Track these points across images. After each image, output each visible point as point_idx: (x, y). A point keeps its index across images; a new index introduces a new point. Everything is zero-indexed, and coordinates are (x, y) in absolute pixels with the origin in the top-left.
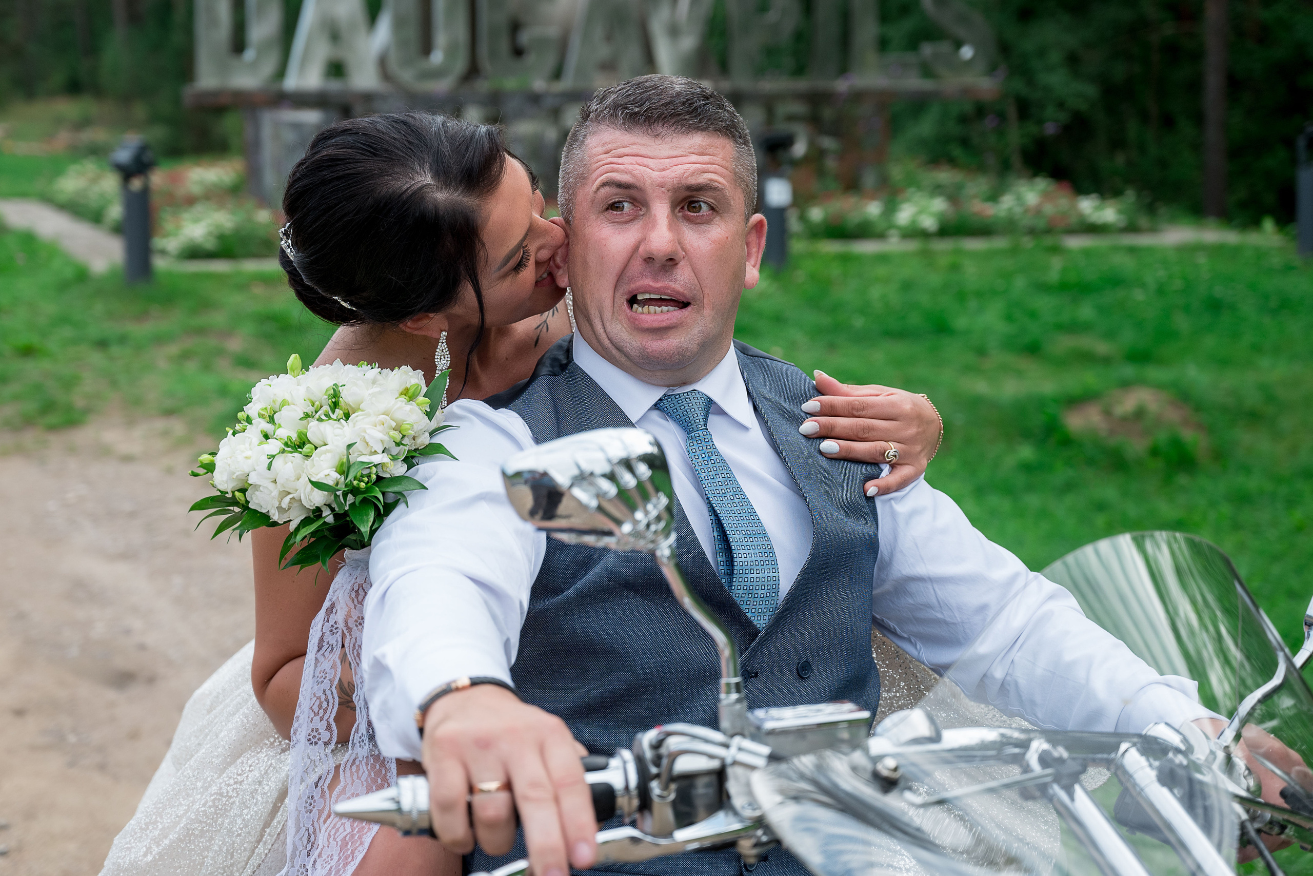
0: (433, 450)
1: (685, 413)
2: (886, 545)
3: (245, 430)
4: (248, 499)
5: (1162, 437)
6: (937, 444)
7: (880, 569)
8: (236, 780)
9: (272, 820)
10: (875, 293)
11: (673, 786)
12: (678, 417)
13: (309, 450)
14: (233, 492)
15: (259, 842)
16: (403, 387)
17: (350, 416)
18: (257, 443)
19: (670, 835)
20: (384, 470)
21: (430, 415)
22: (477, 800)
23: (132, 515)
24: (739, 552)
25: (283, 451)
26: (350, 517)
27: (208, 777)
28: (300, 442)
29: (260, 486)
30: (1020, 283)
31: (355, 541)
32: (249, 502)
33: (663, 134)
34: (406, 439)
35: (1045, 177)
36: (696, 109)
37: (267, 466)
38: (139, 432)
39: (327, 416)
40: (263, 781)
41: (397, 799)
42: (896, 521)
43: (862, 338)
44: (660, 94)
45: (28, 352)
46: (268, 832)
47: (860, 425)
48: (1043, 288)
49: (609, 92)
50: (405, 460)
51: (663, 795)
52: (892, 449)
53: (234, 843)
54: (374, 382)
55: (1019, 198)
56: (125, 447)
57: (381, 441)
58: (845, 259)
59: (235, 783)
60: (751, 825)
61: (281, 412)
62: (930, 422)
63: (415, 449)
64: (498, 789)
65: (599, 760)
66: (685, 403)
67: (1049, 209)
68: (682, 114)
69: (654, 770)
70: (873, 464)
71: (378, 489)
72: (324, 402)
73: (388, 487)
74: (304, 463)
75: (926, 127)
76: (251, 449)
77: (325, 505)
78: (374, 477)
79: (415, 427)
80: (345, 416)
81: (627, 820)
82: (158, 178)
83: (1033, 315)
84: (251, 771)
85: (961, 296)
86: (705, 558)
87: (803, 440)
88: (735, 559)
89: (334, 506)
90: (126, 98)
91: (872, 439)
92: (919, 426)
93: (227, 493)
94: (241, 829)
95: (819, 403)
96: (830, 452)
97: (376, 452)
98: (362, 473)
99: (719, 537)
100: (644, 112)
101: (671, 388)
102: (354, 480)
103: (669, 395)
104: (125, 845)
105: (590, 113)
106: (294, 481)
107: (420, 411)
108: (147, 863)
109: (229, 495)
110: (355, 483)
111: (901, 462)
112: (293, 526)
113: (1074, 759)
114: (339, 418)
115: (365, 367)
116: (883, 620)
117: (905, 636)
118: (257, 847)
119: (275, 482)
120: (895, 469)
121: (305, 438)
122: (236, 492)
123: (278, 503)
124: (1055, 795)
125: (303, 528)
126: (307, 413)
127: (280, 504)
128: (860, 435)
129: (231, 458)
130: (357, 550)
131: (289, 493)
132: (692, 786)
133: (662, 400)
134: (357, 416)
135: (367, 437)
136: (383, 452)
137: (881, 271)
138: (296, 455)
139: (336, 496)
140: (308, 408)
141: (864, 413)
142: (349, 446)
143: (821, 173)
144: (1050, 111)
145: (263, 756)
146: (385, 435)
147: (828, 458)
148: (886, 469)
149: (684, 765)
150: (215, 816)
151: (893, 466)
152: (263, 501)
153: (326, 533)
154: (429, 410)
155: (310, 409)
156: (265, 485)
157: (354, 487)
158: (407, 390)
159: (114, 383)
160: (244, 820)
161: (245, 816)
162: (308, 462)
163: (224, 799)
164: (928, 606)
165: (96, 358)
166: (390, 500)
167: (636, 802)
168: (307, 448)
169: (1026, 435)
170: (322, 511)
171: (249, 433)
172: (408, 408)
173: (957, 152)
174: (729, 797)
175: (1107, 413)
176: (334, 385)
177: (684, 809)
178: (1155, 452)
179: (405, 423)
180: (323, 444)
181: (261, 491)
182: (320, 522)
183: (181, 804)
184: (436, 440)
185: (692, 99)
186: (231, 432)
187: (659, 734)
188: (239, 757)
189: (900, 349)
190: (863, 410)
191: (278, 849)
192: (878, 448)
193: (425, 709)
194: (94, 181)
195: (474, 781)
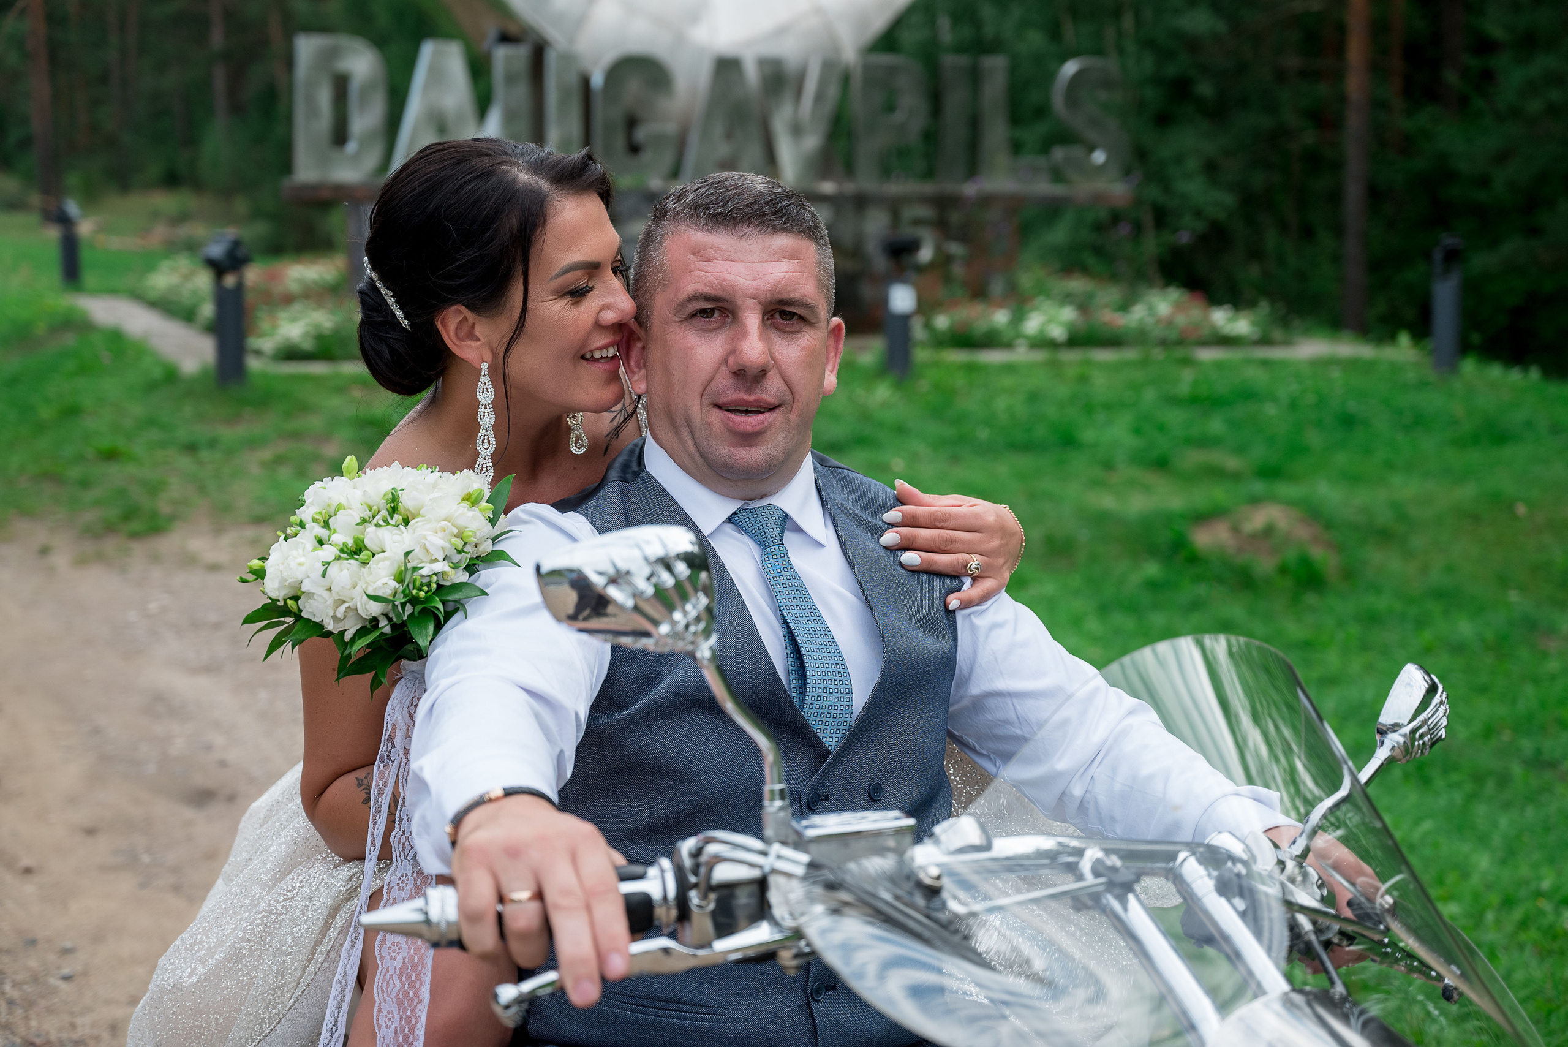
0: (495, 557)
1: (761, 527)
2: (965, 661)
3: (297, 534)
4: (301, 607)
5: (1291, 555)
6: (1019, 556)
7: (958, 686)
8: (285, 897)
9: (324, 937)
10: (1001, 403)
11: (713, 896)
12: (753, 531)
13: (366, 557)
14: (285, 600)
15: (309, 961)
16: (466, 492)
17: (409, 523)
18: (311, 549)
19: (708, 945)
20: (445, 578)
21: (493, 521)
22: (508, 910)
24: (813, 669)
25: (338, 558)
26: (407, 628)
27: (257, 894)
28: (356, 549)
29: (314, 594)
30: (1149, 395)
31: (413, 651)
32: (302, 611)
33: (748, 234)
34: (468, 546)
35: (1178, 287)
36: (780, 210)
37: (321, 573)
38: (226, 540)
39: (386, 521)
40: (314, 897)
41: (425, 910)
42: (975, 635)
43: (986, 450)
44: (742, 193)
45: (111, 456)
46: (319, 950)
47: (942, 537)
48: (1174, 401)
49: (686, 191)
50: (467, 568)
51: (702, 905)
52: (975, 561)
53: (284, 962)
54: (435, 486)
55: (1151, 309)
56: (212, 556)
57: (442, 548)
58: (971, 368)
59: (286, 899)
60: (792, 935)
61: (337, 516)
62: (1012, 534)
63: (477, 557)
64: (530, 899)
65: (637, 869)
66: (761, 518)
67: (1181, 320)
68: (767, 215)
69: (693, 879)
70: (954, 577)
71: (438, 599)
72: (381, 507)
73: (448, 594)
74: (361, 570)
75: (1059, 234)
76: (304, 556)
77: (382, 614)
78: (434, 586)
79: (478, 534)
80: (404, 522)
81: (666, 931)
82: (253, 275)
83: (1161, 428)
84: (302, 887)
85: (1089, 408)
86: (776, 675)
87: (882, 552)
88: (808, 677)
89: (392, 615)
90: (227, 193)
91: (954, 552)
92: (1002, 539)
93: (279, 601)
94: (291, 947)
95: (901, 514)
96: (912, 565)
97: (436, 560)
98: (421, 582)
99: (792, 655)
100: (729, 212)
101: (747, 501)
102: (413, 589)
103: (744, 510)
104: (169, 966)
105: (667, 212)
106: (350, 589)
107: (483, 518)
108: (191, 985)
109: (281, 603)
110: (414, 592)
111: (983, 575)
112: (348, 636)
113: (1127, 868)
114: (398, 523)
115: (425, 471)
116: (962, 737)
117: (985, 753)
118: (308, 966)
119: (330, 589)
120: (976, 582)
121: (361, 544)
122: (288, 600)
123: (333, 612)
124: (1108, 904)
125: (360, 638)
126: (364, 518)
127: (334, 613)
128: (943, 547)
129: (283, 564)
130: (414, 661)
131: (344, 602)
132: (732, 896)
133: (737, 514)
134: (417, 522)
135: (427, 544)
136: (444, 560)
137: (1007, 381)
138: (352, 562)
139: (395, 606)
140: (365, 513)
141: (946, 524)
142: (407, 554)
143: (947, 279)
144: (1187, 220)
145: (315, 871)
146: (446, 542)
147: (909, 571)
148: (968, 582)
149: (723, 873)
150: (264, 934)
151: (975, 579)
152: (316, 609)
153: (383, 643)
154: (492, 517)
155: (367, 514)
156: (319, 593)
157: (413, 596)
158: (470, 495)
159: (202, 489)
160: (294, 938)
161: (295, 934)
162: (365, 570)
163: (273, 917)
164: (1007, 722)
165: (184, 462)
166: (450, 608)
167: (674, 913)
168: (364, 555)
169: (1153, 551)
170: (379, 621)
171: (302, 538)
172: (470, 514)
173: (1091, 260)
174: (769, 907)
175: (1236, 530)
176: (393, 489)
177: (722, 920)
178: (1283, 570)
179: (467, 529)
180: (380, 550)
181: (315, 599)
182: (377, 633)
183: (229, 923)
184: (498, 547)
185: (775, 199)
186: (283, 536)
187: (698, 841)
188: (290, 873)
189: (1025, 462)
190: (946, 521)
191: (328, 968)
192: (960, 561)
193: (458, 821)
194: (187, 277)
195: (505, 891)
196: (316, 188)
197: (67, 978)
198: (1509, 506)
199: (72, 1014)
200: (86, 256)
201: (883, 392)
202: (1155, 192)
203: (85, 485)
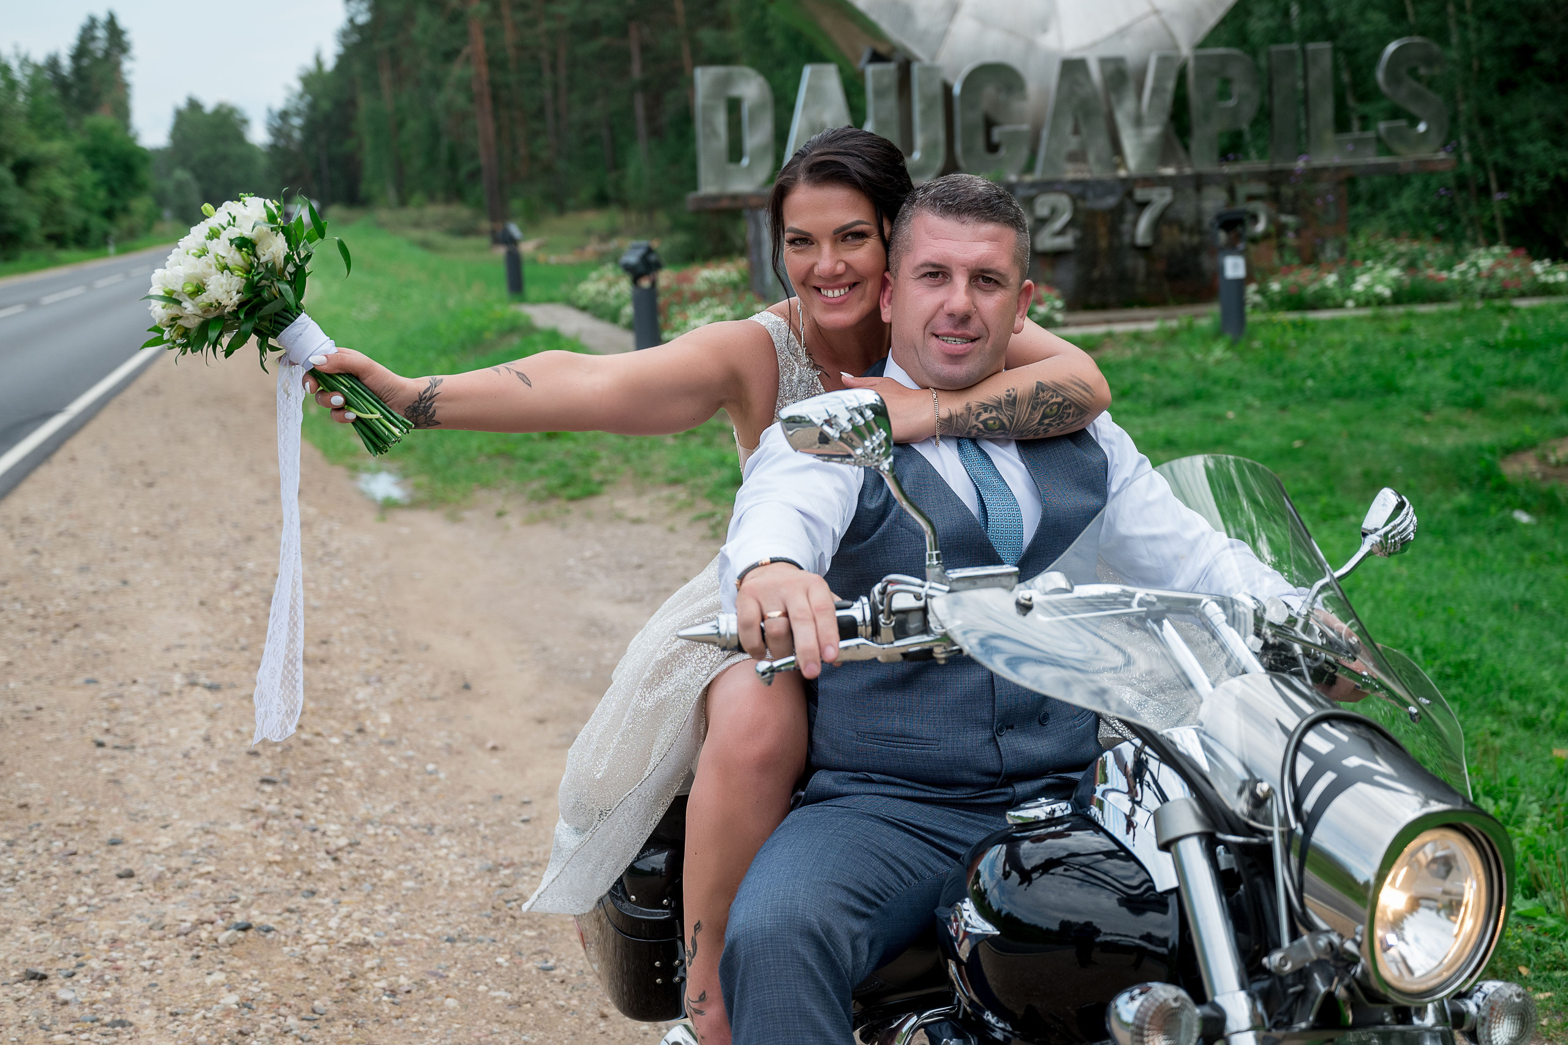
10: (1328, 357)
11: (893, 618)
19: (891, 644)
22: (767, 624)
23: (639, 566)
24: (993, 512)
30: (1468, 343)
35: (1503, 245)
41: (717, 627)
43: (1311, 399)
44: (968, 192)
48: (1493, 347)
51: (887, 623)
55: (1473, 263)
56: (633, 513)
58: (1301, 326)
60: (941, 639)
64: (780, 616)
67: (1501, 273)
68: (982, 209)
69: (881, 608)
81: (862, 635)
82: (665, 277)
83: (1478, 372)
85: (1410, 357)
88: (989, 518)
90: (650, 209)
105: (915, 199)
132: (905, 617)
137: (1336, 337)
143: (1280, 247)
149: (899, 603)
159: (627, 459)
167: (870, 629)
169: (1464, 482)
174: (929, 624)
175: (1543, 459)
177: (899, 631)
189: (1348, 407)
193: (741, 578)
194: (611, 285)
195: (765, 612)
196: (716, 198)
197: (524, 821)
199: (530, 845)
200: (527, 270)
201: (1219, 351)
202: (1498, 155)
203: (531, 460)
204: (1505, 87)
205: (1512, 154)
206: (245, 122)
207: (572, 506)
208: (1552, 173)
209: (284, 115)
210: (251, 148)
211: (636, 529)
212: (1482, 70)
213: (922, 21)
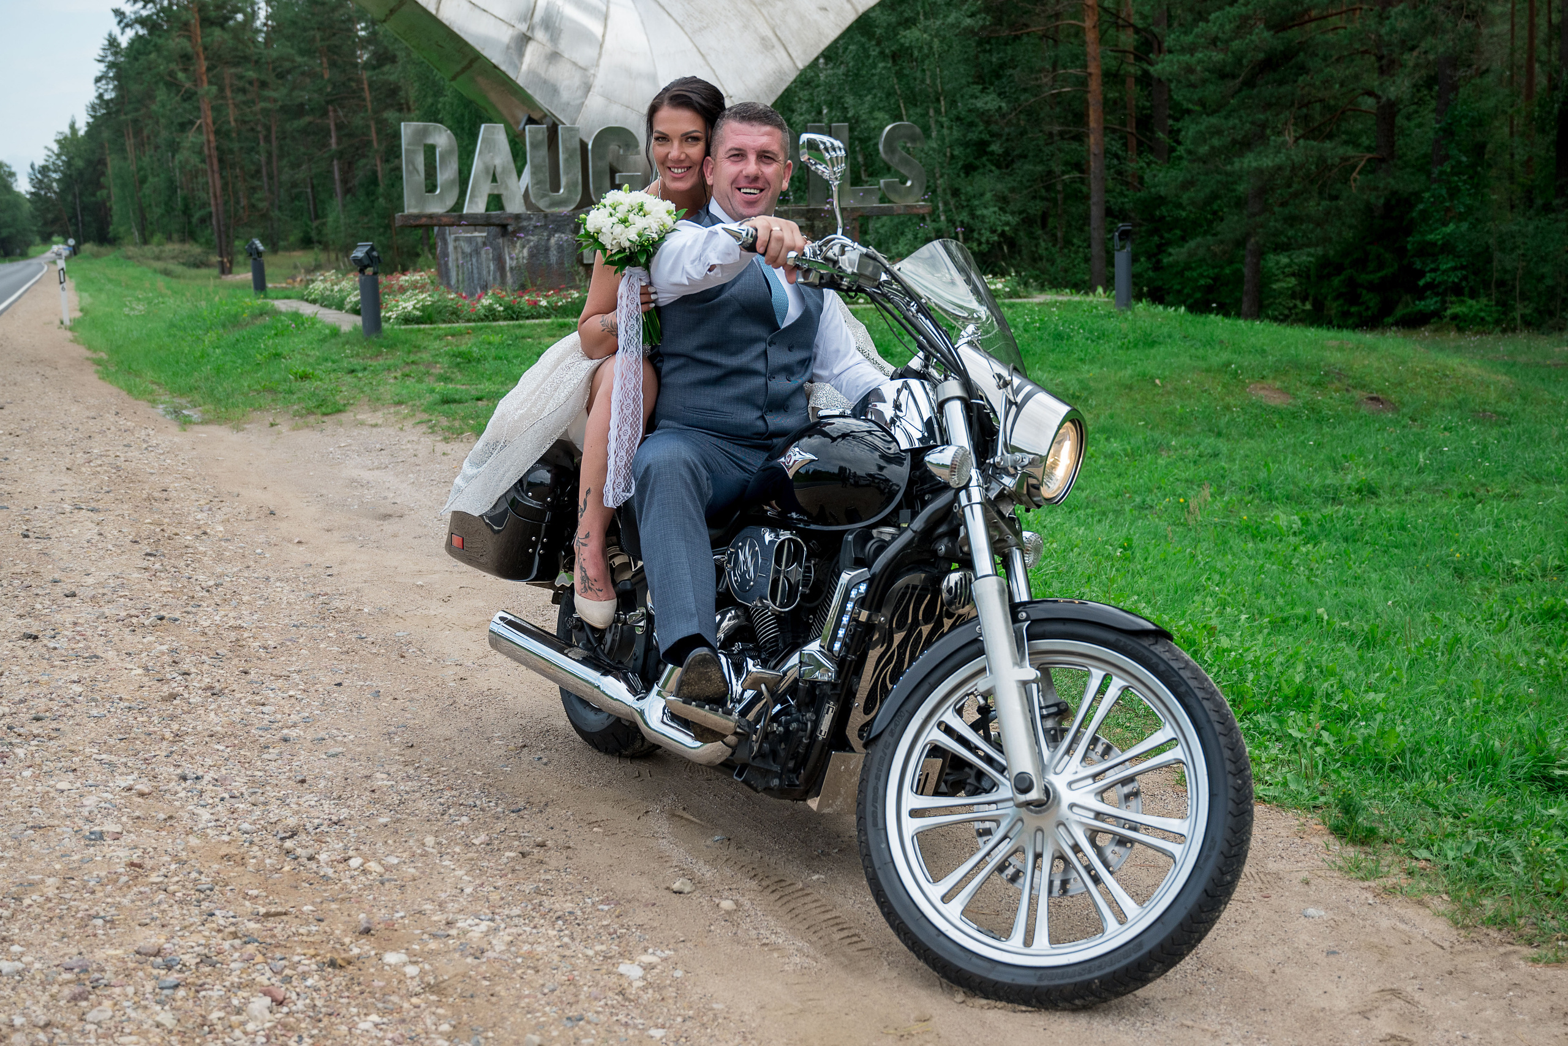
17: (646, 216)
18: (608, 216)
23: (381, 450)
25: (618, 223)
29: (606, 233)
33: (754, 125)
36: (768, 116)
37: (611, 226)
39: (637, 213)
44: (754, 109)
45: (305, 377)
56: (371, 421)
68: (762, 118)
71: (650, 246)
72: (636, 208)
74: (625, 229)
76: (605, 218)
97: (653, 233)
98: (646, 239)
100: (748, 116)
102: (643, 241)
106: (620, 235)
114: (642, 215)
119: (612, 233)
121: (627, 219)
126: (629, 210)
127: (612, 242)
131: (616, 239)
134: (649, 217)
138: (622, 225)
139: (635, 245)
142: (644, 228)
152: (605, 239)
157: (642, 244)
159: (362, 391)
168: (627, 224)
172: (668, 218)
179: (666, 224)
180: (634, 223)
185: (766, 112)
196: (418, 217)
197: (329, 575)
198: (1152, 379)
202: (964, 216)
203: (292, 393)
204: (969, 169)
205: (973, 216)
206: (12, 174)
207: (325, 419)
208: (999, 229)
209: (44, 170)
210: (18, 195)
211: (374, 430)
212: (953, 157)
213: (565, 96)
